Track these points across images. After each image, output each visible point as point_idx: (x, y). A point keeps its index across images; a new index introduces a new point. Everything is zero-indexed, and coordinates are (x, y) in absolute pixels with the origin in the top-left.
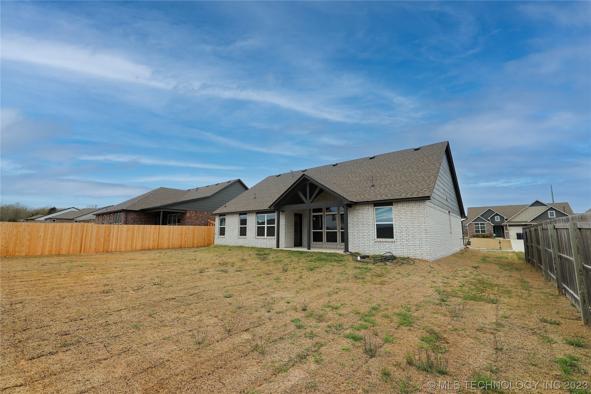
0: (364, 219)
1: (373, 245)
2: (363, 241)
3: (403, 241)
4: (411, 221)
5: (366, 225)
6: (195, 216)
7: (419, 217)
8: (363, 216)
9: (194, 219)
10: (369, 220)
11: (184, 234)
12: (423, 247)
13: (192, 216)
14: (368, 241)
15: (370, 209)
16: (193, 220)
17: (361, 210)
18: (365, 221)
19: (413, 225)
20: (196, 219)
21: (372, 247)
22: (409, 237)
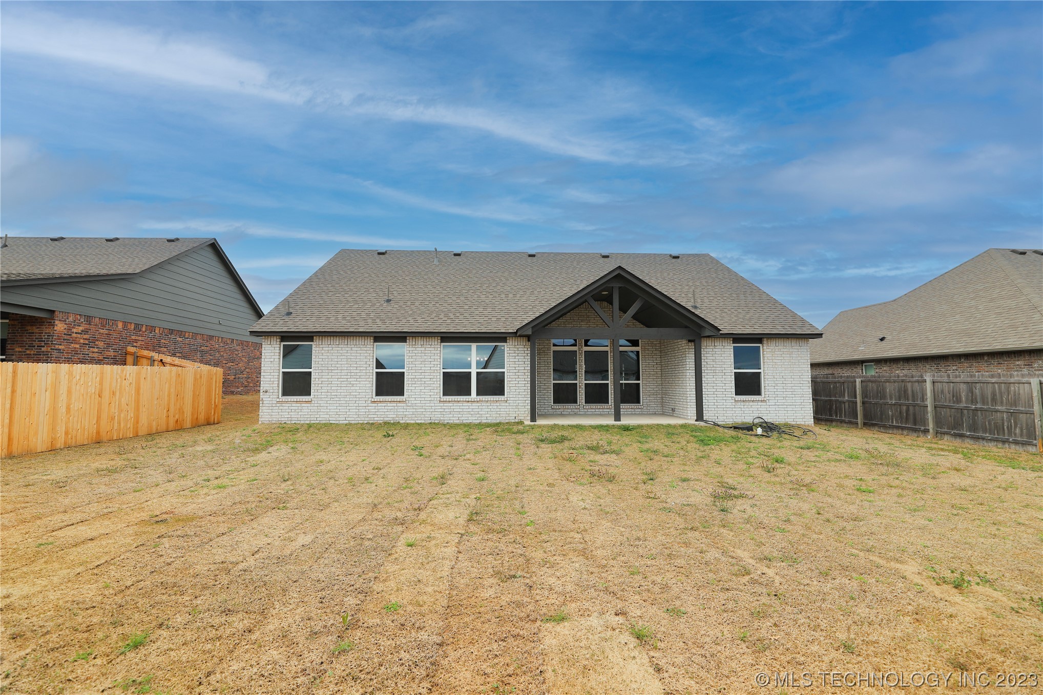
0: (718, 363)
1: (732, 407)
2: (715, 401)
3: (779, 398)
4: (790, 369)
5: (720, 374)
6: (85, 332)
7: (800, 364)
8: (714, 358)
9: (82, 341)
10: (725, 366)
11: (106, 394)
12: (805, 406)
13: (75, 330)
14: (723, 401)
15: (727, 347)
16: (77, 346)
17: (711, 347)
18: (718, 366)
19: (792, 374)
20: (87, 342)
21: (731, 409)
22: (787, 393)
